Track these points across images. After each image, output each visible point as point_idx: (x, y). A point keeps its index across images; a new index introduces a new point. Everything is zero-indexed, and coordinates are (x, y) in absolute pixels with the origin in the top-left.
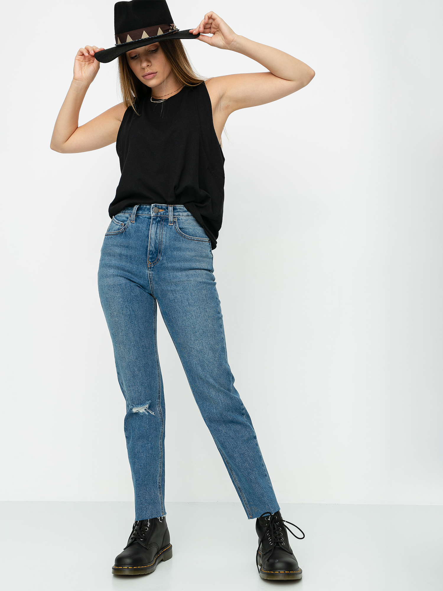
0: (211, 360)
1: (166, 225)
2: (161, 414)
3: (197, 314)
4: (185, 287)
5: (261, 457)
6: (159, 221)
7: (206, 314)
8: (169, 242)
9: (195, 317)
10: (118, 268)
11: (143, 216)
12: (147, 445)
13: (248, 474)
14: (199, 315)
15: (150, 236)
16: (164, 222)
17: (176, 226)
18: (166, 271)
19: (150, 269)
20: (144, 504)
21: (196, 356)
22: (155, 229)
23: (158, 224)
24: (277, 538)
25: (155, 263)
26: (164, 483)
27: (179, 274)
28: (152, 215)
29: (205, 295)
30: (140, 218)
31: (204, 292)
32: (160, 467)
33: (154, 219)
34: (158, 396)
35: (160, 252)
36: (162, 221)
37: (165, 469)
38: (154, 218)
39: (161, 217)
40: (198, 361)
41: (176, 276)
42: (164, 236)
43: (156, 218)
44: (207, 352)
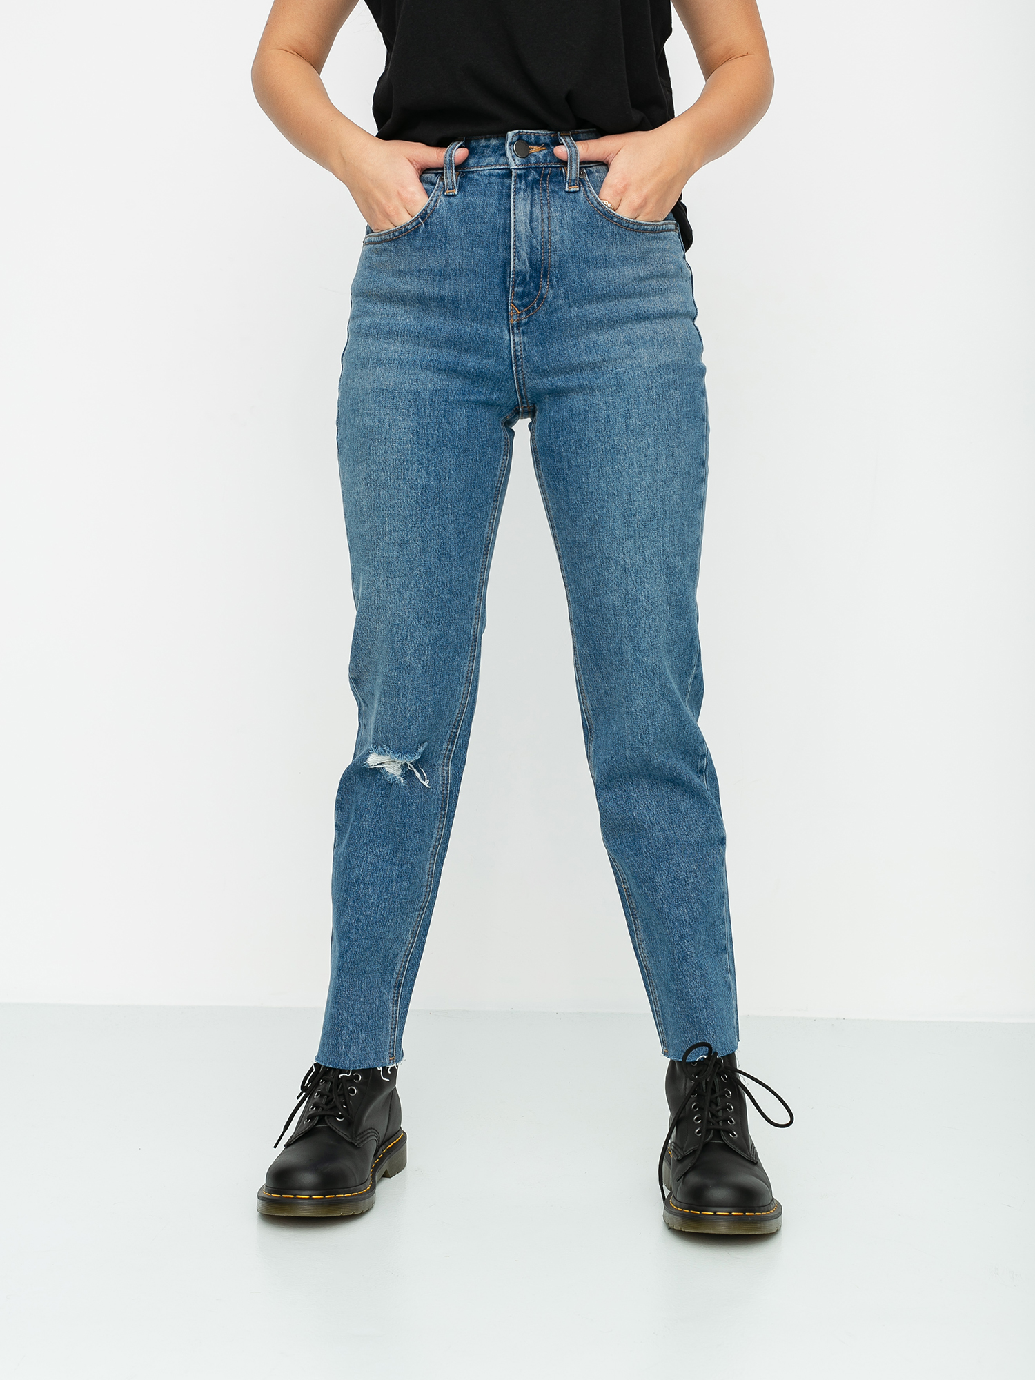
0: (660, 601)
1: (557, 193)
2: (445, 786)
3: (645, 461)
4: (621, 375)
5: (723, 899)
6: (536, 183)
7: (671, 464)
8: (573, 243)
9: (637, 470)
10: (415, 337)
11: (482, 173)
12: (388, 868)
13: (682, 937)
14: (652, 466)
15: (512, 228)
16: (550, 182)
17: (589, 194)
18: (566, 330)
19: (518, 327)
20: (347, 1027)
21: (619, 585)
22: (528, 206)
23: (532, 189)
24: (717, 1117)
25: (533, 308)
26: (415, 977)
27: (604, 337)
28: (513, 166)
29: (676, 406)
30: (472, 179)
31: (675, 395)
32: (414, 934)
33: (519, 176)
34: (451, 735)
35: (545, 276)
36: (544, 179)
37: (425, 940)
38: (518, 171)
39: (539, 168)
40: (622, 598)
41: (596, 344)
42: (556, 226)
43: (525, 173)
44: (653, 574)
